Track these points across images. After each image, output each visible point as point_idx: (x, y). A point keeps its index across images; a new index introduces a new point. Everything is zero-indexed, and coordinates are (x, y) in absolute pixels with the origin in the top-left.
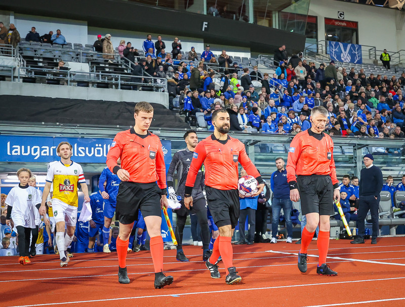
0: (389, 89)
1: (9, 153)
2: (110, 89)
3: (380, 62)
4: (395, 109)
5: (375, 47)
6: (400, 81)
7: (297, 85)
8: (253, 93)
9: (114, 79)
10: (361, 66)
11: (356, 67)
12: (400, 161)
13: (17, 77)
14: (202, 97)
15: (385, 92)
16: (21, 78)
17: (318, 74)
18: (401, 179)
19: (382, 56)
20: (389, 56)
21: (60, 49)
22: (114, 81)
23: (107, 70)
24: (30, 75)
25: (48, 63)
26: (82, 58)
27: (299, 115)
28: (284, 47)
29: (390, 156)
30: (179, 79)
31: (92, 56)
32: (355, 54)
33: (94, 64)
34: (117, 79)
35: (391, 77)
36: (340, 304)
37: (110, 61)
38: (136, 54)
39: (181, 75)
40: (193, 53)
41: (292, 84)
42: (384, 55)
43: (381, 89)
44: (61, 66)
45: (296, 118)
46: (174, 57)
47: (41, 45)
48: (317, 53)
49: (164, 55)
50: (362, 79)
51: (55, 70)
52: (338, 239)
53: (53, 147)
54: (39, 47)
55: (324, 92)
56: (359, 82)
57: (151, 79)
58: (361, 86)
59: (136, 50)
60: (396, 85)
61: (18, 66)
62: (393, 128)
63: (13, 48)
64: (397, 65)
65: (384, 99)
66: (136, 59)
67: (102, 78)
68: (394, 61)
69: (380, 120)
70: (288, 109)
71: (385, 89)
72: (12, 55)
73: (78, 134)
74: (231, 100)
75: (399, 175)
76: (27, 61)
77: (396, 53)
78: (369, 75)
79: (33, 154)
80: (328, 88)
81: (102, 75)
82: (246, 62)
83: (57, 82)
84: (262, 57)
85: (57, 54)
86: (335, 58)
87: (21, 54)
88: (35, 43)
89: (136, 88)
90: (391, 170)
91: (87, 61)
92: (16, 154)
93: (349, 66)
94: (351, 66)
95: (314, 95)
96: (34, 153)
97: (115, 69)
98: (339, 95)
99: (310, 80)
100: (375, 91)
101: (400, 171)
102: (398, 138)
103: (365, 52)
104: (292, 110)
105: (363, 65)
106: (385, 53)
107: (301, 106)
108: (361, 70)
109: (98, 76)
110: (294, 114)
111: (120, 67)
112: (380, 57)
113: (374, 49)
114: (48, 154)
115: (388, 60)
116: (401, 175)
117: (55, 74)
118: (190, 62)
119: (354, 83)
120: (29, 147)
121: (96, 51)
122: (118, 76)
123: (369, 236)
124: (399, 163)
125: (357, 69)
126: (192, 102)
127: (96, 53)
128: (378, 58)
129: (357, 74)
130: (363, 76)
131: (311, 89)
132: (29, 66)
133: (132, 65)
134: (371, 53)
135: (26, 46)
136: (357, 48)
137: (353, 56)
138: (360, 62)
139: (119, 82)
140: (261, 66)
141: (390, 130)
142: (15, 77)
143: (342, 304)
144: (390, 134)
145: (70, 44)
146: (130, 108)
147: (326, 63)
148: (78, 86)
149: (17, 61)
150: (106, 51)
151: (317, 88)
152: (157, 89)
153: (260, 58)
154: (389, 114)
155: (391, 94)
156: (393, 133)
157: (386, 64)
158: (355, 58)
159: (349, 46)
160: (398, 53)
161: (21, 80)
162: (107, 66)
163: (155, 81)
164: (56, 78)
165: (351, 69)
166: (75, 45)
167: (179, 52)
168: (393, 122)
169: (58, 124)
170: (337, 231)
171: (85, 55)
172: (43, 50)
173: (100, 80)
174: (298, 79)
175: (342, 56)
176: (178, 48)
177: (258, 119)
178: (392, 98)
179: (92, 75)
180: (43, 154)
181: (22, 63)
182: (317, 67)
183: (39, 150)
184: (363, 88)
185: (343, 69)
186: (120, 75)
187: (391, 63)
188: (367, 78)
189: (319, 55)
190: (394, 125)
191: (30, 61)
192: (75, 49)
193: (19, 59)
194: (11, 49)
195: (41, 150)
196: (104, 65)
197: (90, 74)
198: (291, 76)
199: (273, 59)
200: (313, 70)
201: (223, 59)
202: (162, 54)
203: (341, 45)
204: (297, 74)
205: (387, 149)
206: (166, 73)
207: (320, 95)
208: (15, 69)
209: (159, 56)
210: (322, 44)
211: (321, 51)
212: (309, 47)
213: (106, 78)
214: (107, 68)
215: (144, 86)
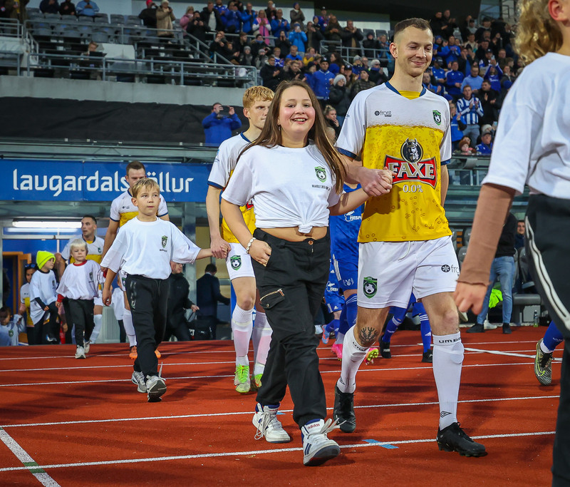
1: (15, 188)
2: (168, 85)
9: (173, 69)
13: (25, 69)
16: (31, 70)
21: (89, 23)
22: (173, 72)
23: (163, 55)
24: (44, 66)
25: (72, 46)
26: (124, 37)
31: (139, 33)
33: (143, 47)
34: (177, 70)
39: (279, 61)
44: (92, 50)
47: (61, 19)
51: (82, 57)
52: (536, 325)
53: (81, 178)
54: (57, 21)
57: (232, 68)
61: (27, 51)
63: (18, 24)
67: (154, 68)
72: (18, 35)
73: (119, 156)
76: (40, 44)
79: (52, 188)
81: (155, 64)
83: (85, 76)
85: (85, 31)
87: (32, 32)
88: (52, 15)
89: (208, 82)
91: (132, 42)
92: (26, 188)
96: (54, 186)
97: (175, 54)
109: (148, 64)
111: (182, 50)
114: (74, 188)
117: (83, 63)
120: (45, 177)
121: (145, 24)
122: (180, 64)
127: (145, 28)
132: (44, 52)
133: (201, 47)
135: (38, 20)
139: (182, 73)
142: (23, 69)
145: (104, 16)
146: (198, 114)
148: (118, 81)
149: (25, 44)
152: (240, 83)
161: (32, 73)
162: (162, 48)
164: (84, 68)
166: (113, 17)
169: (88, 140)
170: (535, 313)
171: (128, 32)
172: (64, 26)
173: (152, 71)
176: (273, 17)
179: (140, 63)
180: (66, 188)
181: (33, 47)
183: (60, 181)
186: (182, 63)
191: (44, 43)
192: (112, 23)
193: (28, 40)
194: (16, 26)
195: (64, 182)
196: (157, 48)
197: (136, 61)
208: (22, 56)
210: (508, 6)
211: (507, 16)
212: (487, 11)
213: (162, 68)
214: (162, 51)
215: (219, 80)
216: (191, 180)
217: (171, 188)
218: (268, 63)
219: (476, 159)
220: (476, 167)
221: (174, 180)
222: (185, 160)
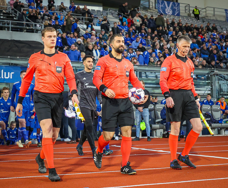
0: (198, 34)
2: (4, 31)
3: (192, 15)
4: (203, 48)
5: (189, 5)
6: (206, 28)
7: (134, 30)
8: (104, 35)
9: (6, 24)
10: (179, 18)
11: (176, 18)
12: (206, 84)
14: (68, 37)
15: (196, 36)
17: (150, 23)
18: (206, 96)
19: (194, 11)
20: (199, 11)
22: (6, 25)
27: (136, 51)
28: (126, 4)
29: (198, 81)
30: (52, 25)
32: (175, 9)
34: (8, 24)
35: (200, 26)
36: (163, 184)
37: (4, 11)
38: (22, 6)
39: (53, 22)
40: (62, 6)
41: (131, 29)
42: (195, 10)
43: (193, 34)
45: (134, 53)
46: (49, 9)
48: (149, 8)
49: (42, 8)
50: (180, 26)
52: (161, 137)
55: (154, 35)
56: (177, 28)
57: (33, 24)
58: (179, 32)
59: (23, 3)
60: (204, 31)
62: (201, 61)
64: (204, 17)
65: (195, 40)
66: (22, 10)
68: (202, 14)
69: (192, 56)
70: (128, 47)
71: (195, 34)
74: (89, 40)
75: (204, 93)
77: (203, 9)
78: (185, 24)
80: (156, 32)
82: (99, 13)
84: (111, 10)
86: (162, 11)
89: (22, 30)
90: (199, 90)
93: (171, 18)
94: (172, 17)
95: (146, 37)
97: (8, 17)
98: (164, 37)
99: (143, 27)
100: (189, 35)
101: (205, 91)
102: (204, 68)
103: (182, 8)
104: (131, 47)
105: (181, 17)
106: (196, 9)
107: (138, 44)
108: (179, 21)
110: (132, 50)
111: (11, 15)
112: (192, 11)
113: (188, 6)
115: (198, 13)
116: (206, 94)
118: (60, 13)
119: (174, 29)
122: (9, 22)
123: (184, 136)
124: (204, 85)
125: (177, 20)
126: (62, 41)
128: (191, 12)
129: (176, 23)
130: (181, 25)
131: (144, 33)
134: (186, 8)
136: (176, 5)
137: (174, 11)
138: (178, 15)
139: (10, 26)
140: (110, 16)
141: (198, 62)
143: (164, 183)
144: (199, 65)
146: (18, 44)
147: (155, 15)
150: (1, 4)
151: (148, 32)
152: (37, 31)
153: (109, 11)
154: (198, 51)
155: (200, 37)
156: (201, 65)
157: (197, 16)
158: (175, 12)
159: (171, 3)
160: (205, 9)
162: (2, 14)
163: (36, 25)
165: (172, 19)
167: (53, 5)
168: (200, 56)
170: (161, 132)
174: (136, 25)
175: (166, 10)
176: (52, 3)
177: (107, 53)
178: (201, 40)
182: (149, 18)
184: (180, 33)
185: (167, 19)
186: (11, 21)
187: (200, 16)
188: (183, 26)
189: (150, 9)
190: (201, 59)
198: (131, 24)
199: (117, 11)
200: (146, 20)
201: (84, 11)
202: (40, 7)
203: (166, 2)
204: (135, 23)
205: (197, 76)
206: (43, 20)
207: (151, 37)
209: (38, 9)
210: (152, 2)
211: (152, 6)
212: (144, 4)
213: (1, 23)
214: (2, 16)
215: (27, 29)
216: (13, 73)
217: (4, 77)
218: (49, 23)
219: (137, 67)
220: (137, 70)
221: (5, 73)
222: (11, 64)
